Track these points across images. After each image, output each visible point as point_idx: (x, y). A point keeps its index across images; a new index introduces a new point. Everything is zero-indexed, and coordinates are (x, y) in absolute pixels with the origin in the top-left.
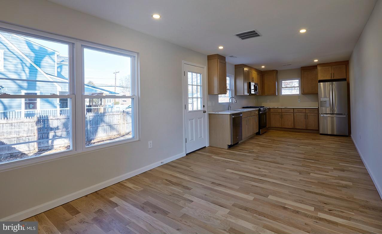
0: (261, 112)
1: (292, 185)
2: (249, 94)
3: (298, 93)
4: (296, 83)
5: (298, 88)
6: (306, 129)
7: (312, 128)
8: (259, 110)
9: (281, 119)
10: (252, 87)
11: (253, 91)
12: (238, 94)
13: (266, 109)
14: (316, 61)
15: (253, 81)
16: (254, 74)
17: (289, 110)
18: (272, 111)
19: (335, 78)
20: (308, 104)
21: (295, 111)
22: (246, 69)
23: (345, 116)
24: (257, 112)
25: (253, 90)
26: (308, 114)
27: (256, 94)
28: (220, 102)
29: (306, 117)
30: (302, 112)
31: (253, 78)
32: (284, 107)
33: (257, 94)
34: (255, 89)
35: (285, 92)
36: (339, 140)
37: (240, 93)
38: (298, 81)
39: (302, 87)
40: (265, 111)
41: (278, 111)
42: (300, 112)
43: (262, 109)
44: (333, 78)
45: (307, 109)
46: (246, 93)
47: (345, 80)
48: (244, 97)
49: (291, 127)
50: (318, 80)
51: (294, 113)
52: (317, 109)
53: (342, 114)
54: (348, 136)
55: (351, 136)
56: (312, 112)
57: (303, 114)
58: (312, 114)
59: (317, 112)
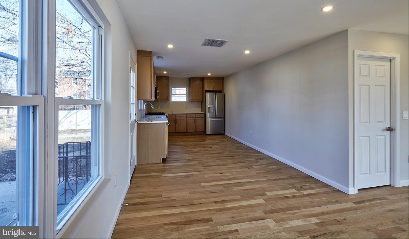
1: (260, 179)
2: (155, 100)
3: (186, 100)
4: (183, 90)
5: (186, 95)
6: (195, 132)
7: (200, 131)
14: (209, 74)
17: (182, 115)
20: (196, 110)
21: (187, 116)
23: (222, 119)
26: (197, 119)
29: (196, 121)
35: (174, 98)
36: (223, 137)
38: (185, 89)
39: (191, 95)
41: (173, 117)
42: (191, 117)
44: (214, 90)
47: (221, 92)
49: (184, 131)
50: (205, 90)
51: (186, 118)
52: (204, 114)
53: (220, 118)
54: (224, 134)
55: (226, 133)
56: (200, 117)
57: (194, 119)
58: (200, 119)
59: (203, 117)
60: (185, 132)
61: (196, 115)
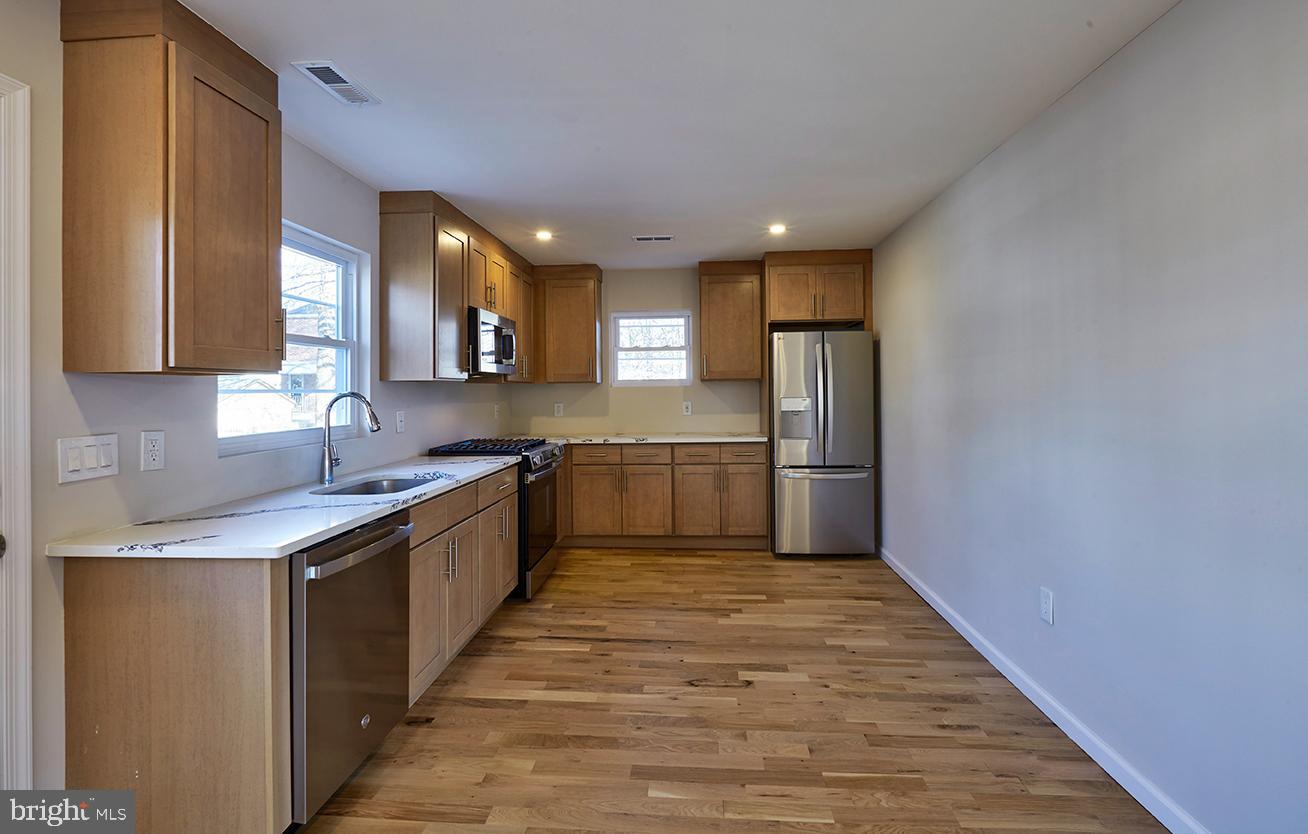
0: (531, 478)
2: (465, 376)
3: (684, 376)
4: (673, 330)
5: (683, 353)
6: (721, 537)
7: (743, 531)
8: (524, 467)
9: (617, 497)
10: (487, 341)
11: (492, 358)
12: (398, 375)
13: (556, 452)
14: (778, 229)
15: (490, 306)
16: (497, 270)
17: (653, 451)
18: (578, 457)
19: (828, 317)
21: (679, 453)
22: (452, 239)
23: (865, 475)
24: (511, 479)
25: (490, 353)
26: (731, 469)
27: (505, 375)
28: (223, 431)
29: (722, 481)
30: (705, 460)
31: (489, 289)
32: (634, 441)
33: (509, 378)
34: (503, 350)
35: (629, 369)
37: (413, 368)
38: (681, 321)
39: (702, 348)
40: (549, 465)
41: (609, 459)
42: (698, 459)
43: (536, 457)
44: (819, 317)
45: (728, 448)
46: (450, 370)
47: (856, 325)
48: (434, 389)
49: (661, 532)
50: (768, 321)
51: (673, 464)
52: (764, 447)
53: (853, 467)
54: (876, 555)
55: (889, 554)
56: (745, 460)
57: (711, 469)
58: (745, 469)
59: (762, 458)
60: (669, 536)
61: (723, 448)
